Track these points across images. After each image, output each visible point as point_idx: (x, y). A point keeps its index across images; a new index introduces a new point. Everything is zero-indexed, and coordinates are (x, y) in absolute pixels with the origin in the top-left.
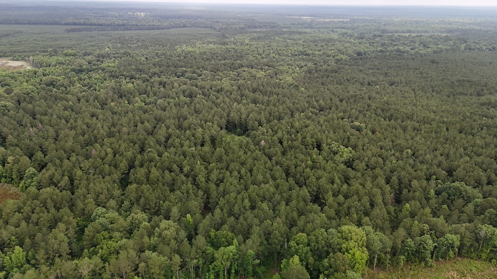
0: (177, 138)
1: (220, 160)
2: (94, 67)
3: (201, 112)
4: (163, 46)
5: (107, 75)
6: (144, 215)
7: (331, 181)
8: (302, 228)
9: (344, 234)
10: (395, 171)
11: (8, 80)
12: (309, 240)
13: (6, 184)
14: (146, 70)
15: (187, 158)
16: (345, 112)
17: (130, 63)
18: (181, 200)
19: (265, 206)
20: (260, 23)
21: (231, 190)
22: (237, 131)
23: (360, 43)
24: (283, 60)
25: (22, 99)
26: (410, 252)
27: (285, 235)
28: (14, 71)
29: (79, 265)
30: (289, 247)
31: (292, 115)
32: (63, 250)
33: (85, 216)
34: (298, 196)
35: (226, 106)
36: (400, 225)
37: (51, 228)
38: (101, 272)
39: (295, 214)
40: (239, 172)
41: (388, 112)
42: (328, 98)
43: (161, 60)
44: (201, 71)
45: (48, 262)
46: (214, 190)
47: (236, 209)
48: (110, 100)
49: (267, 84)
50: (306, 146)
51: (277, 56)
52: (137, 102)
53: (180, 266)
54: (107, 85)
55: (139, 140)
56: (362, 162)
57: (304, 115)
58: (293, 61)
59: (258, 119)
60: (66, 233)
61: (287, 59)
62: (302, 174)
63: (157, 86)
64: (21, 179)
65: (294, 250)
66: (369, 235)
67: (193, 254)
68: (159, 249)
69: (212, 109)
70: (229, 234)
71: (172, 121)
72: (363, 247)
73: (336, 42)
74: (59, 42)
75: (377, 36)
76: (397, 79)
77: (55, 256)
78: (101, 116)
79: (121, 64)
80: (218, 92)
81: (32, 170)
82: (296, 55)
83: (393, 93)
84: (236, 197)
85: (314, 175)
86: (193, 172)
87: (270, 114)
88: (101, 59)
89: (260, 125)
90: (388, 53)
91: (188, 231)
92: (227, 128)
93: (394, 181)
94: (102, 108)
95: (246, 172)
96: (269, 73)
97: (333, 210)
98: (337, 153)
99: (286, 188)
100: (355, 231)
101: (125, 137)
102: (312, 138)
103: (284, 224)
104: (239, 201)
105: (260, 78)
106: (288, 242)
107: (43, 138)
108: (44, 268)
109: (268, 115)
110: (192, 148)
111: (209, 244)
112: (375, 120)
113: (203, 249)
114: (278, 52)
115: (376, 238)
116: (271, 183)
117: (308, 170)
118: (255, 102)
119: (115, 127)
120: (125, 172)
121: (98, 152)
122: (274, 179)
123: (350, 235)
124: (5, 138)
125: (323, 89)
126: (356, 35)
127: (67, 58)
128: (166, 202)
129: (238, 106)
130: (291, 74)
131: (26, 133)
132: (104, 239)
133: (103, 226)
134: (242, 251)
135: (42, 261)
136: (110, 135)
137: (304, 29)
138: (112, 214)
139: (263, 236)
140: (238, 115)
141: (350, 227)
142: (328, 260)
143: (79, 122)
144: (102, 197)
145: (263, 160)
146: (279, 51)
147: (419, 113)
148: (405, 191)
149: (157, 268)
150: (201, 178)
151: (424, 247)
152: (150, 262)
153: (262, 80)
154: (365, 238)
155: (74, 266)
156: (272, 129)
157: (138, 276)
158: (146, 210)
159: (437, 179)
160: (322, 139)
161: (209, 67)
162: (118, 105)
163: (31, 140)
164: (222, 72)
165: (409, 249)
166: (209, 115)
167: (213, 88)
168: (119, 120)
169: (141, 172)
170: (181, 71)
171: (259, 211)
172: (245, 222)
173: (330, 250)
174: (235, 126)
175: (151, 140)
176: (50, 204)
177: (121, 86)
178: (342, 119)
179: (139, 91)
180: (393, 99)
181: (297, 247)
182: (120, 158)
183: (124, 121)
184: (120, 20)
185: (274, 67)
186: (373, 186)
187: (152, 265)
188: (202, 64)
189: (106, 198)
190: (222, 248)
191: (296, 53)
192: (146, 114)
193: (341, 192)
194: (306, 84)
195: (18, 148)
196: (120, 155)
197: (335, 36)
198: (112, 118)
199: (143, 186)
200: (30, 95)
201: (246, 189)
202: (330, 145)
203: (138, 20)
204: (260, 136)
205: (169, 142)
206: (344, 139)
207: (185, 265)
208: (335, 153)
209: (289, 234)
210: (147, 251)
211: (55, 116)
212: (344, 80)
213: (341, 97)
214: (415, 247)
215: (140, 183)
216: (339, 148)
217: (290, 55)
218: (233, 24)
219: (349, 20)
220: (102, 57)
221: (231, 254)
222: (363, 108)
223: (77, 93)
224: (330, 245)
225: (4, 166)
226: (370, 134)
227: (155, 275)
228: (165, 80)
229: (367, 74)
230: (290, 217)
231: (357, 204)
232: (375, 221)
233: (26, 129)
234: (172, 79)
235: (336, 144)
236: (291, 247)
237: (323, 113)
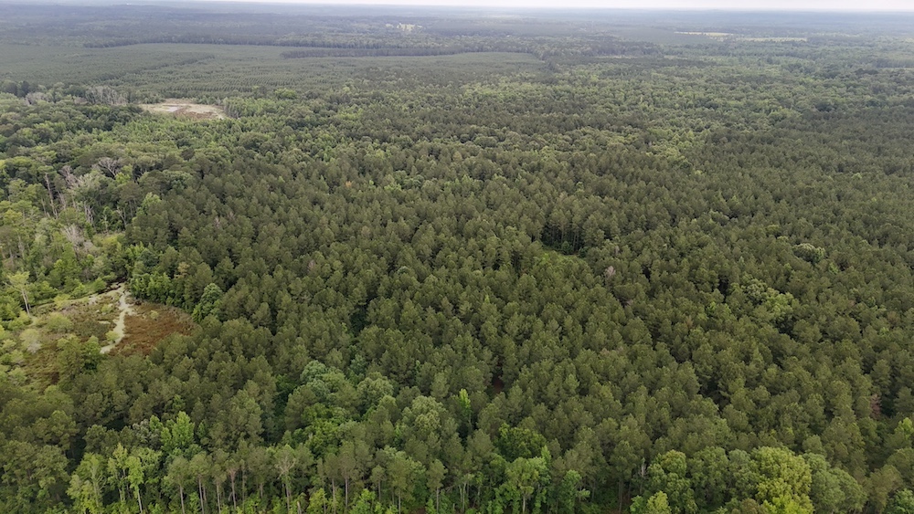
0: (453, 251)
1: (526, 295)
2: (322, 118)
3: (498, 206)
4: (441, 85)
5: (342, 133)
6: (387, 382)
7: (743, 356)
8: (678, 442)
9: (763, 463)
10: (885, 349)
11: (189, 136)
12: (690, 467)
13: (173, 308)
14: (408, 126)
15: (468, 287)
16: (783, 221)
17: (382, 113)
18: (451, 363)
19: (606, 390)
20: (623, 44)
21: (544, 354)
22: (563, 245)
23: (826, 86)
24: (662, 115)
25: (207, 168)
27: (642, 451)
28: (198, 121)
29: (275, 456)
30: (650, 475)
31: (674, 222)
32: (252, 427)
33: (290, 374)
34: (673, 379)
35: (545, 198)
36: (889, 460)
37: (236, 387)
38: (310, 473)
39: (665, 413)
40: (561, 323)
41: (878, 228)
42: (751, 192)
43: (435, 111)
44: (504, 132)
45: (227, 444)
46: (512, 352)
47: (551, 391)
48: (344, 178)
49: (627, 159)
50: (698, 284)
51: (651, 108)
52: (389, 182)
53: (442, 482)
54: (342, 150)
55: (387, 249)
56: (813, 324)
57: (697, 224)
58: (683, 118)
59: (605, 225)
60: (258, 399)
61: (671, 113)
62: (685, 337)
63: (424, 155)
64: (197, 301)
65: (659, 481)
66: (818, 473)
67: (467, 463)
68: (408, 445)
69: (518, 201)
70: (536, 435)
71: (446, 220)
72: (803, 495)
73: (775, 83)
74: (270, 75)
75: (866, 72)
76: (904, 162)
77: (239, 436)
78: (328, 204)
79: (367, 114)
80: (532, 170)
81: (213, 288)
82: (690, 106)
83: (893, 189)
84: (552, 369)
85: (709, 341)
86: (476, 315)
87: (629, 217)
88: (335, 105)
89: (608, 236)
90: (886, 108)
91: (460, 421)
92: (543, 239)
93: (881, 369)
94: (331, 191)
95: (573, 324)
96: (634, 139)
97: (744, 414)
98: (760, 302)
99: (650, 362)
100: (788, 461)
101: (366, 242)
102: (711, 268)
103: (642, 429)
104: (558, 377)
105: (614, 148)
106: (647, 464)
107: (235, 236)
108: (221, 454)
109: (624, 219)
110: (478, 271)
111: (497, 449)
112: (847, 242)
113: (485, 456)
114: (654, 100)
115: (833, 480)
116: (622, 348)
117: (699, 330)
118: (601, 192)
119: (349, 225)
120: (361, 304)
121: (319, 266)
122: (628, 341)
123: (776, 466)
124: (177, 232)
125: (740, 174)
126: (818, 70)
127: (281, 102)
128: (426, 363)
129: (568, 200)
130: (677, 143)
131: (210, 226)
132: (319, 416)
133: (318, 394)
134: (557, 470)
135: (219, 442)
136: (342, 237)
137: (711, 57)
138: (335, 375)
139: (598, 447)
140: (566, 216)
141: (778, 452)
142: (726, 510)
143: (293, 212)
144: (320, 343)
145: (608, 304)
146: (657, 98)
148: (904, 392)
149: (403, 479)
150: (490, 327)
152: (392, 467)
153: (618, 151)
154: (808, 477)
155: (267, 457)
156: (630, 246)
157: (370, 490)
158: (392, 375)
160: (731, 273)
161: (519, 125)
162: (358, 187)
163: (215, 237)
164: (542, 134)
165: (903, 510)
166: (512, 212)
167: (523, 164)
168: (357, 212)
169: (386, 307)
170: (468, 131)
171: (595, 400)
172: (566, 416)
173: (733, 491)
174: (559, 236)
175: (408, 252)
176: (237, 348)
177: (364, 153)
178: (777, 235)
179: (393, 164)
180: (891, 201)
181: (665, 476)
182: (354, 279)
183: (366, 214)
184: (372, 37)
185: (643, 128)
186: (833, 374)
187: (394, 472)
188: (507, 119)
189: (326, 346)
190: (520, 459)
191: (691, 102)
192: (403, 206)
193: (763, 379)
194: (707, 163)
195: (195, 250)
196: (355, 274)
197: (774, 71)
198: (347, 209)
199: (390, 331)
200: (220, 162)
201: (573, 355)
202: (747, 285)
203: (401, 37)
204: (607, 258)
205: (438, 256)
206: (778, 275)
207: (452, 480)
208: (757, 302)
209: (650, 450)
210: (387, 447)
211: (255, 200)
212: (787, 159)
213: (778, 191)
215: (384, 325)
216: (766, 293)
217: (677, 105)
218: (572, 45)
219: (805, 40)
220: (336, 102)
221: (537, 473)
222: (824, 216)
223: (293, 162)
224: (734, 481)
225: (172, 277)
226: (836, 269)
227: (398, 493)
228: (439, 145)
229: (837, 150)
230: (654, 418)
231: (795, 408)
232: (833, 446)
233: (210, 218)
234: (452, 144)
235: (760, 284)
236: (654, 475)
237: (736, 220)
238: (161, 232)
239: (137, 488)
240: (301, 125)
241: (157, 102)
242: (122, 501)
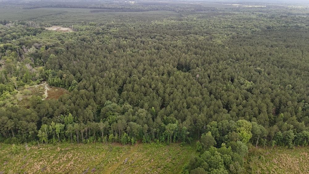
0: (149, 70)
1: (172, 83)
2: (105, 31)
3: (163, 58)
4: (144, 21)
5: (112, 36)
6: (130, 106)
7: (236, 98)
8: (215, 119)
9: (239, 124)
10: (278, 96)
11: (61, 37)
12: (218, 125)
13: (62, 88)
14: (134, 34)
15: (154, 80)
16: (252, 62)
17: (125, 30)
18: (149, 100)
19: (195, 107)
20: (205, 8)
21: (177, 98)
22: (184, 70)
23: (270, 21)
24: (217, 31)
25: (69, 47)
26: (280, 139)
27: (205, 122)
28: (64, 32)
29: (98, 125)
30: (206, 128)
31: (218, 62)
32: (91, 118)
33: (101, 105)
34: (215, 104)
35: (178, 55)
36: (275, 124)
37: (85, 108)
38: (109, 130)
39: (212, 112)
40: (182, 90)
41: (281, 63)
42: (243, 53)
43: (143, 29)
44: (165, 36)
45: (84, 122)
46: (167, 97)
47: (179, 107)
48: (114, 50)
49: (204, 44)
50: (224, 79)
51: (213, 28)
52: (128, 51)
53: (147, 131)
54: (112, 41)
55: (129, 70)
56: (258, 89)
57: (225, 62)
58: (223, 31)
59: (196, 63)
60: (92, 111)
61: (220, 30)
62: (219, 93)
63: (139, 43)
64: (70, 86)
65: (209, 129)
66: (254, 126)
67: (154, 126)
68: (137, 121)
69: (170, 56)
70: (174, 119)
71: (147, 62)
72: (249, 131)
73: (254, 20)
74: (86, 18)
75: (284, 17)
76: (292, 44)
77: (87, 120)
78: (109, 58)
79: (120, 30)
80: (174, 47)
81: (75, 81)
82: (226, 28)
84: (179, 102)
85: (226, 94)
86: (156, 88)
87: (204, 61)
88: (109, 27)
89: (197, 66)
90: (289, 28)
91: (152, 115)
92: (177, 68)
93: (276, 101)
94: (110, 54)
95: (186, 90)
96: (207, 38)
97: (235, 113)
98: (243, 84)
99: (208, 100)
100: (246, 123)
101: (122, 68)
102: (228, 75)
103: (205, 117)
104: (181, 104)
105: (201, 40)
106: (206, 125)
107: (80, 67)
108: (83, 124)
109: (203, 61)
110: (157, 76)
111: (163, 122)
112: (271, 67)
113: (159, 124)
114: (214, 26)
115: (258, 128)
116: (200, 96)
117: (223, 91)
118: (196, 54)
119: (116, 64)
120: (121, 86)
121: (108, 75)
122: (202, 94)
123: (242, 124)
124: (61, 66)
125: (240, 48)
126: (268, 16)
127: (91, 26)
128: (142, 101)
129: (185, 56)
130: (221, 39)
131: (72, 64)
132: (110, 115)
133: (110, 109)
134: (180, 127)
135: (81, 122)
136: (114, 67)
137: (234, 12)
138: (115, 105)
139: (192, 121)
140: (185, 60)
141: (243, 121)
142: (227, 135)
143: (98, 60)
144: (110, 96)
145: (197, 85)
146: (215, 25)
147: (302, 64)
148: (282, 107)
150: (161, 91)
151: (288, 137)
152: (133, 126)
153: (202, 41)
154: (251, 127)
155: (96, 125)
156: (204, 69)
157: (126, 133)
158: (131, 104)
159: (305, 102)
160: (235, 76)
161: (170, 33)
162: (118, 52)
163: (74, 67)
164: (177, 36)
165: (279, 137)
166: (167, 59)
167: (171, 45)
168: (118, 60)
169: (129, 86)
170: (153, 35)
171: (192, 110)
172: (183, 114)
174: (182, 67)
175: (135, 71)
176: (85, 97)
177: (120, 42)
178: (250, 66)
179: (129, 46)
180: (286, 56)
181: (211, 128)
182: (119, 79)
183: (121, 60)
184: (120, 5)
185: (210, 34)
186: (262, 102)
187: (133, 128)
188: (166, 32)
190: (170, 124)
191: (226, 26)
192: (133, 58)
193: (242, 104)
194: (230, 45)
195: (68, 70)
196: (119, 77)
197: (254, 16)
198: (115, 59)
199: (130, 92)
201: (185, 98)
202: (239, 79)
203: (130, 6)
204: (197, 72)
205: (144, 72)
206: (249, 76)
207: (150, 131)
209: (207, 122)
210: (131, 122)
211: (86, 56)
212: (255, 43)
213: (251, 53)
214: (283, 137)
215: (128, 91)
216: (245, 82)
217: (222, 27)
218: (187, 8)
219: (265, 6)
220: (110, 26)
221: (174, 128)
222: (265, 60)
223: (97, 45)
224: (230, 128)
225: (61, 79)
226: (267, 75)
227: (134, 133)
228: (144, 40)
229: (271, 40)
230: (209, 114)
231: (250, 111)
232: (260, 120)
233: (72, 61)
234: (148, 39)
235: (243, 79)
236: (208, 127)
237: (238, 61)
238: (57, 65)
239: (58, 134)
240: (99, 34)
241: (49, 27)
242: (54, 138)
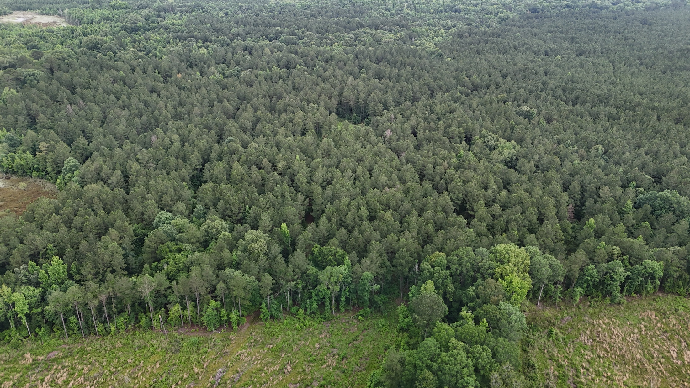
0: (268, 123)
1: (328, 154)
2: (153, 24)
3: (302, 90)
6: (224, 223)
7: (483, 186)
8: (440, 246)
9: (498, 255)
10: (577, 174)
11: (37, 41)
12: (449, 262)
13: (39, 180)
14: (225, 29)
15: (283, 150)
16: (509, 92)
17: (203, 20)
18: (273, 205)
19: (388, 216)
21: (342, 194)
22: (353, 117)
24: (421, 18)
25: (55, 66)
26: (591, 283)
27: (416, 254)
28: (44, 28)
29: (138, 283)
30: (421, 270)
31: (432, 96)
32: (116, 264)
33: (144, 222)
34: (435, 204)
35: (337, 82)
36: (580, 247)
37: (99, 236)
38: (167, 293)
39: (431, 228)
40: (354, 172)
41: (572, 94)
42: (486, 72)
43: (247, 17)
44: (303, 32)
45: (96, 278)
46: (319, 194)
47: (349, 219)
48: (175, 71)
49: (397, 51)
50: (451, 138)
51: (413, 13)
52: (213, 73)
53: (272, 289)
54: (172, 49)
55: (216, 125)
56: (530, 161)
57: (449, 96)
58: (436, 20)
59: (383, 100)
60: (119, 242)
61: (428, 16)
62: (443, 176)
63: (240, 52)
64: (59, 172)
65: (428, 274)
66: (535, 258)
67: (290, 274)
68: (243, 266)
69: (317, 84)
70: (339, 250)
71: (261, 100)
72: (525, 273)
76: (589, 47)
77: (106, 271)
78: (163, 92)
79: (190, 20)
80: (327, 61)
81: (71, 161)
82: (441, 11)
83: (581, 66)
84: (349, 204)
85: (460, 177)
86: (290, 170)
87: (400, 93)
88: (162, 14)
89: (386, 108)
91: (283, 246)
92: (337, 114)
93: (574, 188)
94: (165, 81)
95: (363, 172)
96: (401, 36)
97: (485, 224)
98: (494, 149)
99: (419, 194)
100: (515, 252)
101: (197, 120)
102: (459, 127)
103: (414, 240)
104: (353, 209)
105: (387, 43)
106: (419, 263)
107: (87, 120)
108: (92, 285)
109: (397, 95)
110: (289, 138)
111: (312, 263)
112: (552, 104)
113: (303, 268)
114: (415, 7)
115: (544, 262)
116: (398, 186)
117: (452, 170)
118: (379, 76)
119: (183, 108)
120: (197, 167)
121: (160, 139)
122: (403, 181)
123: (507, 256)
124: (35, 119)
125: (478, 59)
127: (116, 11)
128: (253, 207)
129: (355, 82)
130: (433, 38)
131: (63, 112)
132: (171, 251)
133: (168, 235)
134: (356, 273)
135: (90, 276)
138: (182, 221)
139: (385, 254)
140: (354, 94)
141: (508, 246)
142: (474, 288)
143: (134, 99)
144: (167, 198)
145: (387, 156)
146: (417, 5)
147: (618, 94)
148: (589, 202)
149: (241, 291)
150: (302, 178)
151: (611, 278)
152: (232, 282)
153: (390, 45)
154: (528, 261)
155: (131, 284)
156: (402, 114)
157: (216, 301)
158: (227, 218)
159: (637, 187)
160: (473, 130)
161: (314, 27)
162: (187, 78)
163: (69, 121)
164: (332, 34)
165: (589, 278)
166: (313, 93)
167: (320, 57)
168: (188, 97)
169: (219, 168)
170: (274, 32)
171: (381, 223)
172: (360, 235)
173: (478, 275)
174: (350, 111)
175: (233, 126)
176: (98, 205)
177: (190, 51)
178: (505, 102)
179: (215, 59)
180: (581, 75)
181: (432, 270)
182: (190, 149)
183: (195, 98)
185: (408, 28)
186: (543, 193)
187: (234, 286)
188: (304, 23)
189: (171, 200)
190: (329, 267)
191: (442, 8)
192: (226, 91)
193: (497, 201)
194: (455, 52)
195: (52, 132)
196: (190, 144)
198: (179, 95)
199: (223, 185)
200: (66, 61)
201: (363, 193)
202: (485, 137)
204: (385, 124)
205: (257, 128)
206: (506, 129)
207: (279, 288)
208: (492, 149)
209: (421, 253)
210: (227, 269)
211: (101, 91)
212: (510, 48)
213: (504, 71)
214: (599, 278)
215: (217, 181)
216: (498, 142)
217: (432, 11)
220: (163, 11)
221: (341, 276)
222: (536, 86)
223: (131, 60)
224: (479, 269)
225: (35, 155)
226: (544, 123)
227: (238, 300)
228: (252, 44)
229: (544, 40)
230: (423, 231)
231: (519, 217)
232: (544, 241)
233: (63, 106)
234: (261, 43)
235: (494, 136)
236: (424, 269)
237: (476, 92)
238: (21, 119)
239: (23, 316)
240: (135, 30)
241: (5, 14)
242: (13, 328)
